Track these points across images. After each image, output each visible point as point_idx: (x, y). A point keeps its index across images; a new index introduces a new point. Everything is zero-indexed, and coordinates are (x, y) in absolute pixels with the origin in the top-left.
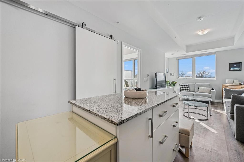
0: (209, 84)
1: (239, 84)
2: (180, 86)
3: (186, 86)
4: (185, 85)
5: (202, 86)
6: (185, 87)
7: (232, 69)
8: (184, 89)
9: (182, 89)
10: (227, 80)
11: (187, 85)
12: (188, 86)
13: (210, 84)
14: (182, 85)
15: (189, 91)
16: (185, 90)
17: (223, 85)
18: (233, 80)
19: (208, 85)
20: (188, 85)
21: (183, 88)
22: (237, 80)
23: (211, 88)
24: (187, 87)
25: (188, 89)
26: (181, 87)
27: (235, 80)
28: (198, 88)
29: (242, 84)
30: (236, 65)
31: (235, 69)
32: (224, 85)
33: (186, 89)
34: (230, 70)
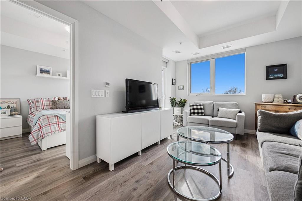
0: (235, 102)
1: (284, 103)
2: (190, 106)
3: (199, 107)
4: (198, 104)
5: (223, 106)
6: (197, 109)
7: (271, 76)
8: (196, 111)
9: (192, 111)
10: (263, 95)
11: (201, 104)
12: (202, 107)
13: (235, 104)
14: (193, 106)
15: (203, 114)
16: (198, 113)
17: (257, 104)
18: (273, 95)
19: (233, 104)
20: (203, 105)
21: (194, 109)
22: (280, 96)
23: (238, 110)
24: (201, 109)
25: (203, 111)
26: (192, 108)
27: (276, 96)
28: (218, 110)
29: (288, 103)
30: (277, 70)
31: (276, 76)
32: (259, 104)
33: (200, 111)
34: (268, 78)
